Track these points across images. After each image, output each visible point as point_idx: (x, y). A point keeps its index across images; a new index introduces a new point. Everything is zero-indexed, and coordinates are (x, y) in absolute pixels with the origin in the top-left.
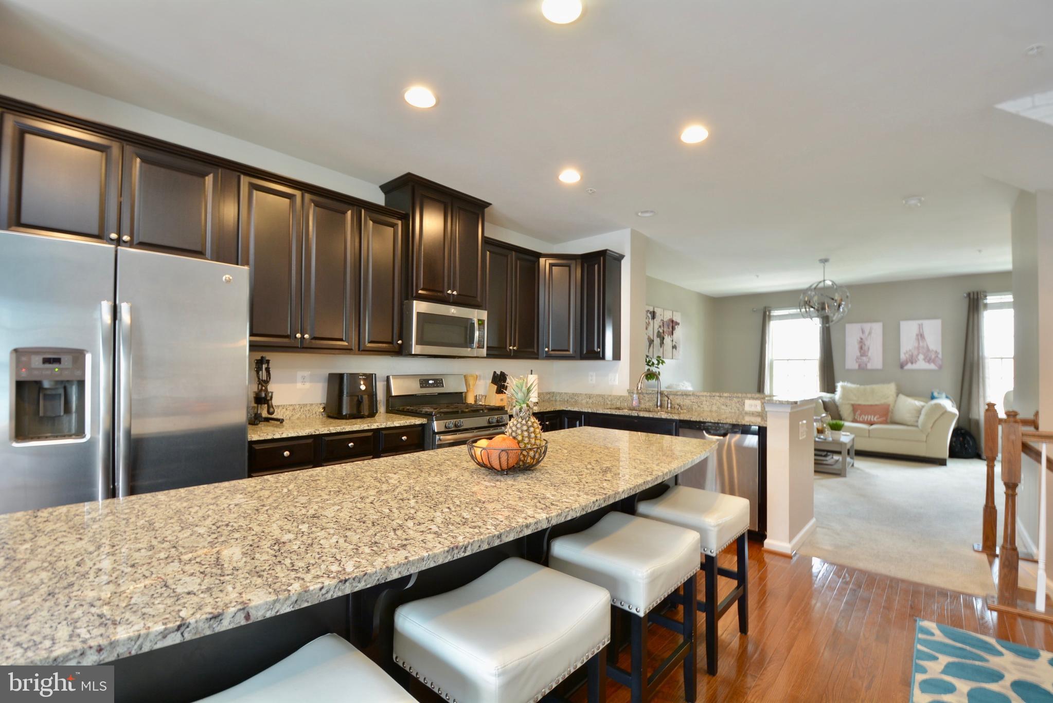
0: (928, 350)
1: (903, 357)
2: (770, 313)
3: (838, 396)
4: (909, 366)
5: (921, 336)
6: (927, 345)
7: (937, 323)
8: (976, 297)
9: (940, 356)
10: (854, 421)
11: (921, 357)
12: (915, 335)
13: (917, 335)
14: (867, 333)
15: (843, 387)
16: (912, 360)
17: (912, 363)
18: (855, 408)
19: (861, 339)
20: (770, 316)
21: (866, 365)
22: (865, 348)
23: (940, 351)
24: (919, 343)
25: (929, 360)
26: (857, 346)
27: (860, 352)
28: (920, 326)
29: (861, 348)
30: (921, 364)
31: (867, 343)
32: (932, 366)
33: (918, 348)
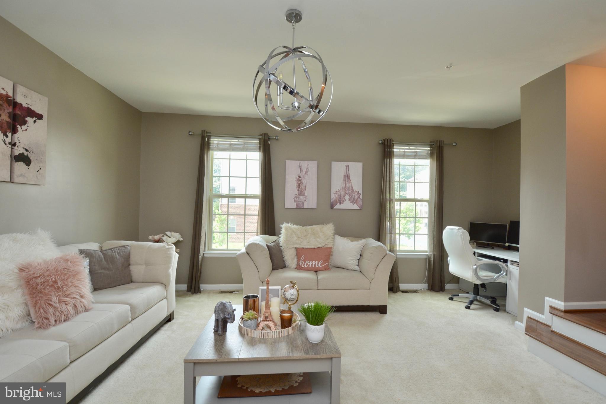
0: (353, 191)
1: (333, 197)
2: (209, 139)
3: (282, 239)
4: (338, 206)
5: (347, 177)
6: (352, 186)
7: (360, 165)
8: (389, 144)
9: (361, 197)
10: (299, 268)
11: (347, 197)
12: (343, 176)
13: (345, 176)
14: (304, 170)
15: (286, 229)
16: (340, 201)
17: (340, 204)
18: (300, 252)
19: (300, 177)
20: (209, 144)
21: (303, 204)
22: (303, 186)
23: (361, 192)
24: (346, 185)
25: (353, 201)
26: (295, 184)
27: (298, 190)
28: (347, 167)
29: (299, 186)
30: (347, 205)
31: (304, 181)
32: (355, 207)
33: (345, 188)
